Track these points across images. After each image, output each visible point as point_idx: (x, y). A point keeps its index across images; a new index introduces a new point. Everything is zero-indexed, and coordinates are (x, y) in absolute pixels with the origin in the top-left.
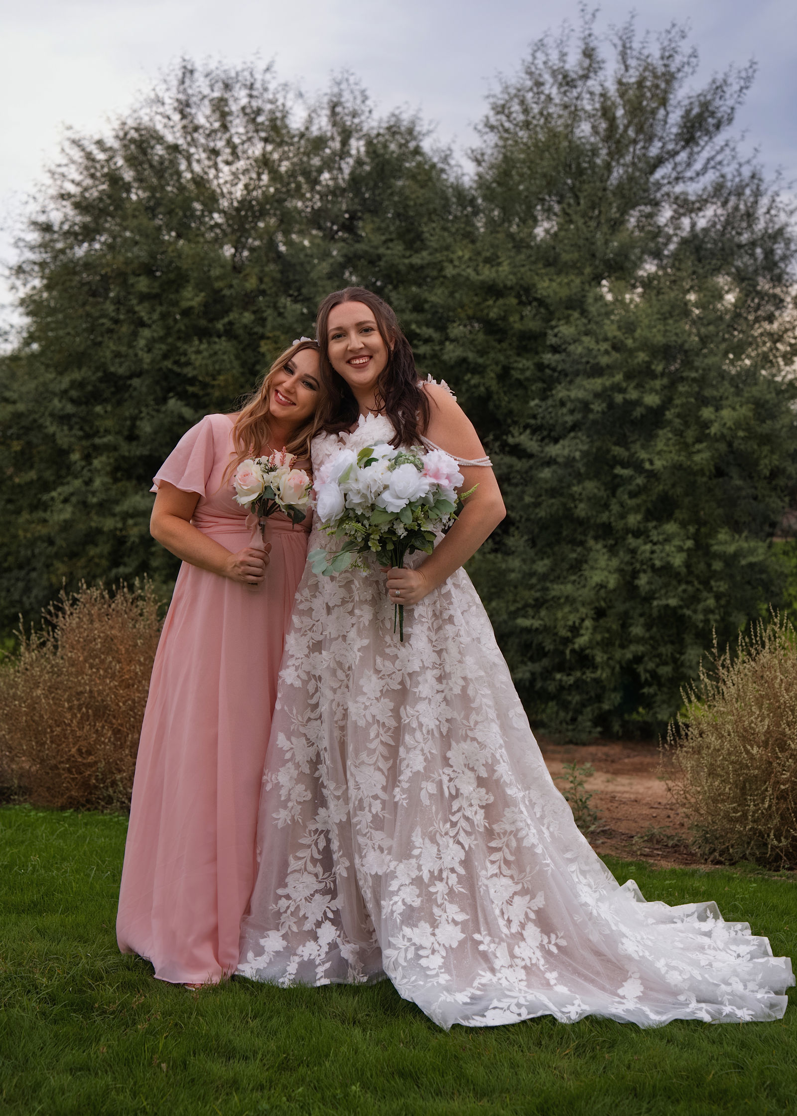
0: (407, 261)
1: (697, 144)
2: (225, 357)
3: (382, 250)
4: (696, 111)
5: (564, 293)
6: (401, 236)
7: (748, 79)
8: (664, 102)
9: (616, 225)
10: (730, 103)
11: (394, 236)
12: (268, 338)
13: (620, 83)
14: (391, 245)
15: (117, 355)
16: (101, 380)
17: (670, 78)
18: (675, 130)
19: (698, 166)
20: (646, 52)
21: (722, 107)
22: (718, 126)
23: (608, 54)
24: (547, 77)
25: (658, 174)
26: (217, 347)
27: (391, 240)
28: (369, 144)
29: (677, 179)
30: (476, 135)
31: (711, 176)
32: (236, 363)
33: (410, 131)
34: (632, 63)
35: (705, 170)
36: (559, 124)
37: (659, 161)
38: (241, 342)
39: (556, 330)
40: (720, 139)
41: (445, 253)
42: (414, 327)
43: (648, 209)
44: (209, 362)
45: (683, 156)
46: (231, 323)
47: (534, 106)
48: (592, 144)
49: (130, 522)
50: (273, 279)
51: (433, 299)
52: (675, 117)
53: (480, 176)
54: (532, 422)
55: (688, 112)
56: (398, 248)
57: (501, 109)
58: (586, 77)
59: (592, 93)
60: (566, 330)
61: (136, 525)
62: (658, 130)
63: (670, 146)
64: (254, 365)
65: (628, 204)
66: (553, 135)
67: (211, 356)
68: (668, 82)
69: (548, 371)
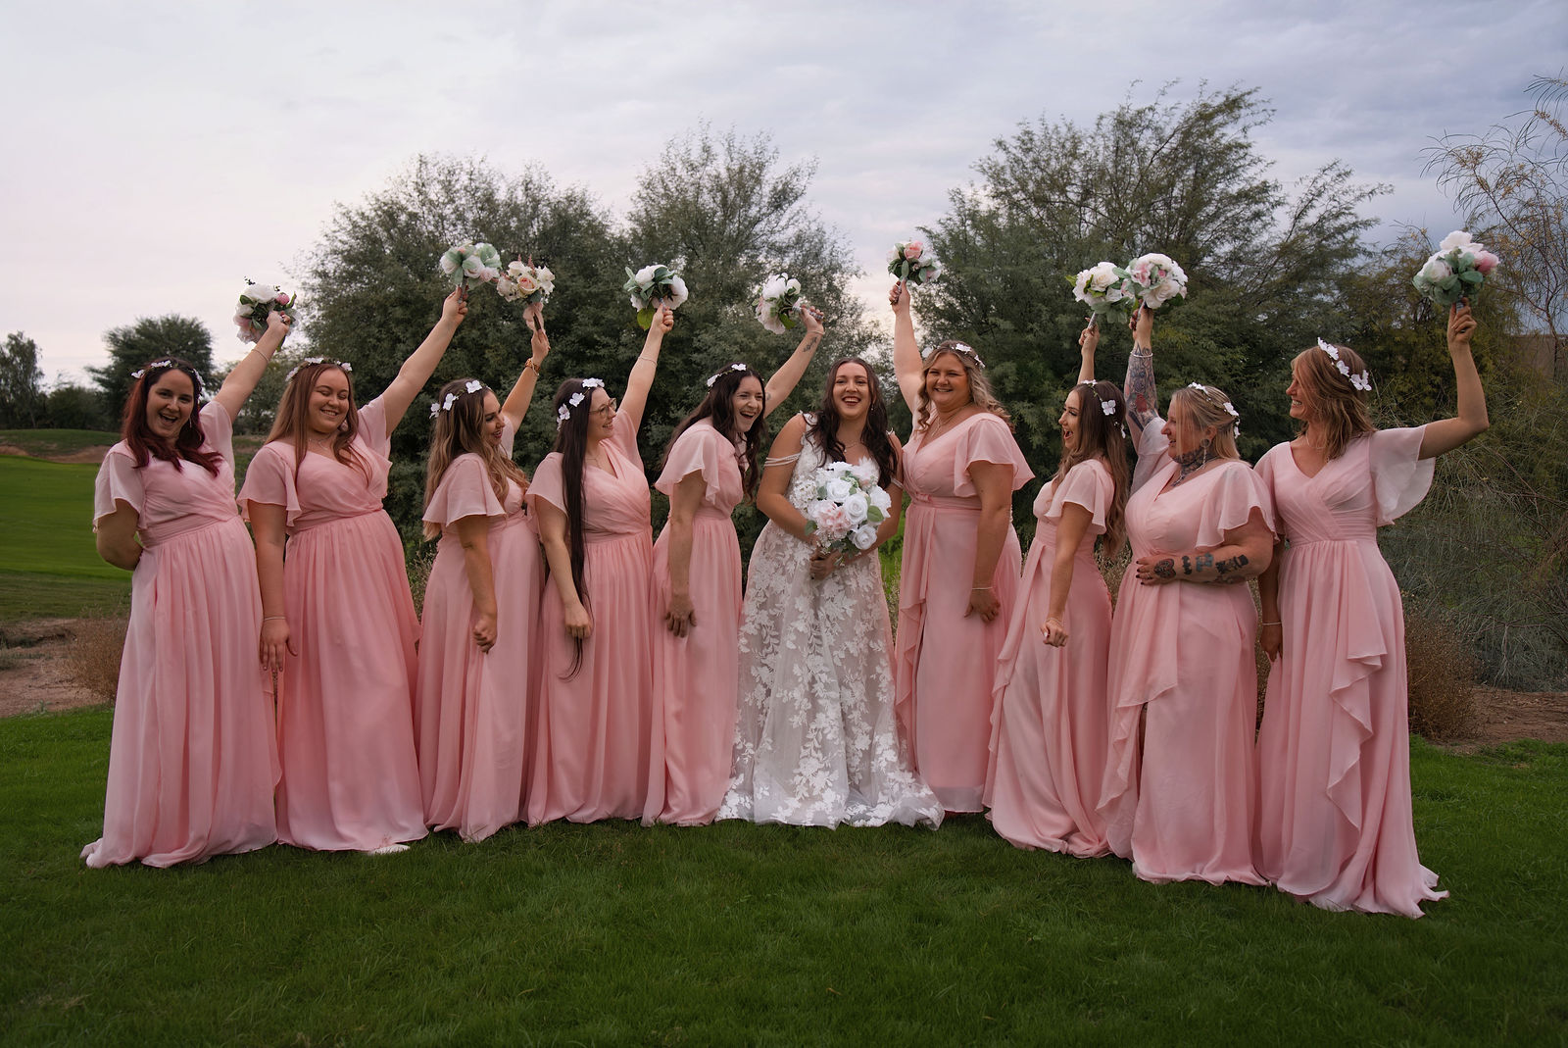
0: (588, 290)
1: (782, 209)
2: (460, 362)
3: (568, 283)
4: (780, 187)
5: (703, 311)
6: (581, 273)
7: (813, 168)
8: (758, 181)
9: (731, 262)
10: (803, 183)
11: (576, 273)
12: (491, 348)
13: (728, 169)
14: (575, 279)
15: (382, 363)
16: (369, 382)
17: (761, 167)
18: (766, 200)
19: (783, 223)
20: (743, 149)
21: (798, 184)
22: (796, 198)
23: (719, 149)
24: (679, 166)
25: (758, 228)
26: (453, 356)
27: (574, 276)
28: (555, 210)
29: (772, 232)
30: (631, 204)
31: (791, 232)
32: (468, 367)
33: (582, 201)
34: (735, 156)
35: (787, 227)
36: (690, 196)
37: (758, 221)
38: (469, 351)
39: (699, 337)
40: (796, 205)
41: (616, 284)
42: (595, 336)
43: (751, 253)
44: (449, 366)
45: (773, 216)
46: (462, 338)
47: (670, 183)
48: (712, 209)
49: (396, 484)
50: (491, 305)
51: (609, 316)
52: (767, 189)
53: (634, 230)
54: (685, 401)
55: (775, 188)
56: (581, 281)
57: (649, 186)
58: (704, 165)
59: (709, 175)
60: (707, 337)
61: (400, 486)
62: (754, 199)
63: (764, 210)
64: (481, 367)
65: (740, 250)
66: (685, 202)
67: (449, 362)
68: (761, 169)
69: (694, 365)
